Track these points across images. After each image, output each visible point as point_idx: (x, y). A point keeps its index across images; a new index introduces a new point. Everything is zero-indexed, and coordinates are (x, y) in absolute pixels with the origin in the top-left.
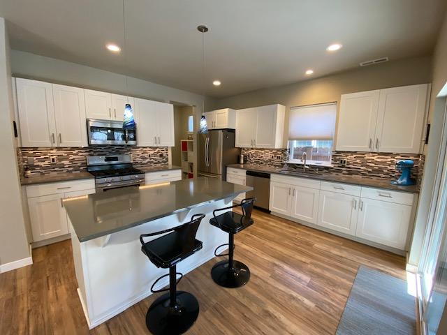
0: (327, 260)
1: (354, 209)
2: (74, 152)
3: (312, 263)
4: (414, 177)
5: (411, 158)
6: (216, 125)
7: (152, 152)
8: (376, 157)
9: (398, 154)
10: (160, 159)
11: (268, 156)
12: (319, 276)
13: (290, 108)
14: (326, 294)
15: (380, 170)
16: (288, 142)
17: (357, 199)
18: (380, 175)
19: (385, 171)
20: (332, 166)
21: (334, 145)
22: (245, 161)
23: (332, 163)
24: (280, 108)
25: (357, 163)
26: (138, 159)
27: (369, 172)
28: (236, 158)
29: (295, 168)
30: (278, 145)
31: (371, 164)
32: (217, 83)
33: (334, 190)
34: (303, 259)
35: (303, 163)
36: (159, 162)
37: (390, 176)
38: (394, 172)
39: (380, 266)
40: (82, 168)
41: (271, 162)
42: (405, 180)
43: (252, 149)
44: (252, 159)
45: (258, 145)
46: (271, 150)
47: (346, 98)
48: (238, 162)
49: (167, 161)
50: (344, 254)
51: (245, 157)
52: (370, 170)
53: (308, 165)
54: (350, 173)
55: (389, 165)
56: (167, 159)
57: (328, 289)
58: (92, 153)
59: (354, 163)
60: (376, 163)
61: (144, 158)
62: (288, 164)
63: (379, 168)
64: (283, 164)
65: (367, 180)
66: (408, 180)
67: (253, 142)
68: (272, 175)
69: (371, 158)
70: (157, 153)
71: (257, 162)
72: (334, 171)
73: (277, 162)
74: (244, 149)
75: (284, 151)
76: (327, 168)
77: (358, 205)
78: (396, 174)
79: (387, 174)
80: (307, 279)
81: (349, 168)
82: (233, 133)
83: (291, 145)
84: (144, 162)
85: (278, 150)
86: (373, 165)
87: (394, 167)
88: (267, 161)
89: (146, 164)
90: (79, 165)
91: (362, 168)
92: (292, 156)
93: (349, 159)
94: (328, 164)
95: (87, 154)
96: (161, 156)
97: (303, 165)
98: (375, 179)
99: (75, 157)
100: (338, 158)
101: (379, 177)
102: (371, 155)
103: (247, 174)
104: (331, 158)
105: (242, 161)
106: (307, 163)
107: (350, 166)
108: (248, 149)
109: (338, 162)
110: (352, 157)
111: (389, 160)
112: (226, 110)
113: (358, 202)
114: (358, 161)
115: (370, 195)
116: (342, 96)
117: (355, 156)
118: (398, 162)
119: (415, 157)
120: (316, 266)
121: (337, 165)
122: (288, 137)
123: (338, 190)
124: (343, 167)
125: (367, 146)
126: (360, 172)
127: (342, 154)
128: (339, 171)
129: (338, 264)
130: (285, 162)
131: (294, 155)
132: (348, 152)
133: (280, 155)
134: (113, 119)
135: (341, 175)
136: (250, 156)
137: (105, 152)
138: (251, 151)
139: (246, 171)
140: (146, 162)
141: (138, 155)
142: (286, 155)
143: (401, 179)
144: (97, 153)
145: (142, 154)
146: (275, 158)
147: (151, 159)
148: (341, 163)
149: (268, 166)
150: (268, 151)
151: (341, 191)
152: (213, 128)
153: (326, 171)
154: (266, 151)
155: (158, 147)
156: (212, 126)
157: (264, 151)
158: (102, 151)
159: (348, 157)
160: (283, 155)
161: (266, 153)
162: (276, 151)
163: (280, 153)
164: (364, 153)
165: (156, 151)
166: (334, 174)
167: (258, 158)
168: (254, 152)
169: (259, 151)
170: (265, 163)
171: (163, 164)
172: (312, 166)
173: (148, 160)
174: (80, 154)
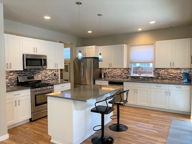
0: (158, 119)
1: (166, 95)
2: (11, 74)
3: (152, 121)
4: (190, 79)
5: (188, 70)
6: (87, 55)
7: (50, 73)
8: (173, 70)
9: (182, 69)
10: (54, 77)
12: (156, 124)
13: (129, 46)
14: (161, 129)
15: (176, 77)
16: (130, 64)
17: (167, 91)
18: (176, 79)
19: (178, 77)
20: (154, 76)
21: (154, 65)
22: (105, 76)
24: (125, 46)
25: (165, 74)
26: (43, 77)
27: (171, 78)
28: (99, 75)
29: (135, 79)
30: (125, 67)
31: (171, 74)
32: (90, 32)
34: (148, 120)
36: (54, 79)
37: (180, 79)
40: (14, 84)
41: (121, 76)
42: (186, 80)
44: (109, 75)
46: (120, 69)
47: (158, 43)
48: (101, 77)
49: (58, 78)
50: (165, 117)
51: (104, 74)
52: (171, 77)
53: (142, 77)
54: (163, 79)
55: (179, 74)
56: (58, 77)
57: (162, 127)
58: (20, 74)
59: (164, 74)
60: (174, 73)
61: (46, 77)
63: (175, 76)
64: (128, 77)
65: (170, 81)
67: (111, 65)
69: (171, 71)
70: (53, 73)
71: (112, 77)
72: (155, 79)
73: (124, 76)
74: (103, 69)
75: (128, 69)
76: (151, 78)
77: (168, 93)
78: (183, 78)
79: (179, 78)
80: (153, 126)
81: (162, 77)
82: (97, 60)
83: (131, 66)
84: (46, 79)
85: (125, 69)
86: (173, 75)
87: (181, 75)
88: (119, 76)
89: (47, 80)
90: (13, 82)
91: (168, 76)
93: (162, 72)
94: (152, 75)
95: (18, 75)
96: (55, 75)
97: (139, 77)
98: (174, 81)
99: (11, 77)
100: (156, 72)
102: (171, 70)
104: (153, 72)
105: (103, 77)
106: (141, 76)
107: (162, 76)
108: (106, 69)
109: (156, 74)
110: (163, 71)
111: (179, 72)
112: (94, 46)
113: (168, 92)
114: (166, 73)
115: (173, 88)
116: (156, 42)
117: (164, 70)
118: (182, 72)
119: (189, 70)
120: (154, 121)
121: (156, 76)
122: (129, 62)
123: (158, 88)
124: (159, 76)
125: (169, 66)
126: (167, 78)
127: (158, 70)
128: (158, 78)
129: (163, 120)
130: (129, 76)
131: (133, 72)
132: (161, 69)
133: (126, 72)
134: (35, 53)
135: (158, 81)
136: (108, 73)
137: (26, 74)
138: (108, 70)
139: (108, 81)
140: (47, 79)
141: (43, 75)
142: (129, 72)
143: (185, 80)
144: (23, 74)
145: (45, 74)
146: (123, 74)
147: (50, 77)
148: (158, 74)
149: (119, 78)
150: (119, 70)
151: (160, 88)
152: (85, 57)
153: (151, 79)
154: (117, 70)
155: (53, 70)
156: (84, 56)
157: (116, 70)
158: (25, 73)
159: (161, 71)
160: (127, 72)
161: (118, 71)
162: (123, 70)
163: (126, 70)
164: (168, 69)
165: (52, 72)
166: (155, 80)
167: (112, 74)
168: (110, 71)
169: (114, 70)
170: (117, 77)
171: (56, 80)
172: (144, 77)
173: (48, 78)
174: (14, 75)
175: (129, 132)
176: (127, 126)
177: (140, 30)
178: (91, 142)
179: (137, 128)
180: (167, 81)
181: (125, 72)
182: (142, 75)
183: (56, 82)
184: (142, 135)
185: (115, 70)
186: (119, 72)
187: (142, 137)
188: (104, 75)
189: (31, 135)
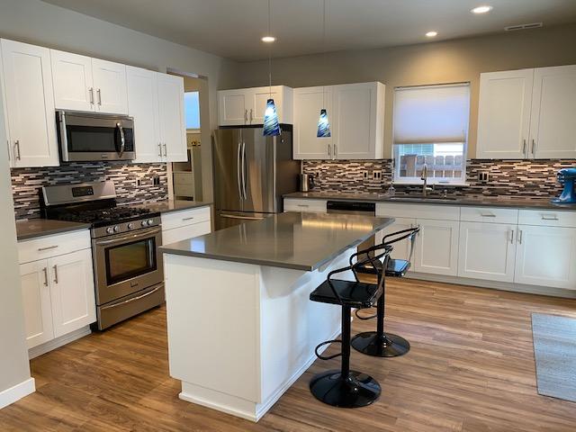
0: (489, 314)
1: (510, 242)
2: (18, 179)
3: (473, 320)
5: (573, 165)
7: (142, 175)
8: (529, 166)
9: (557, 161)
10: (154, 189)
11: (356, 173)
12: (490, 330)
13: (394, 88)
14: (507, 343)
15: (535, 186)
16: (393, 146)
17: (514, 228)
18: (535, 192)
19: (542, 186)
20: (467, 184)
22: (310, 186)
23: (468, 180)
24: (381, 90)
25: (503, 177)
26: (120, 190)
27: (521, 189)
28: (294, 181)
29: (408, 192)
30: (378, 156)
31: (523, 178)
32: (268, 39)
33: (481, 219)
34: (461, 317)
35: (422, 182)
36: (153, 196)
37: (550, 192)
38: (553, 187)
39: (554, 311)
40: (31, 212)
41: (362, 184)
42: (568, 197)
43: (323, 161)
44: (324, 182)
45: (341, 155)
46: (362, 162)
47: (487, 78)
49: (167, 193)
50: (507, 306)
51: (310, 176)
52: (522, 186)
53: (430, 186)
54: (494, 193)
55: (547, 177)
56: (166, 188)
57: (509, 339)
58: (46, 179)
59: (500, 177)
60: (529, 175)
61: (129, 188)
62: (394, 186)
63: (533, 182)
64: (385, 188)
65: (517, 200)
66: (572, 196)
67: (331, 149)
68: (379, 206)
69: (522, 168)
70: (151, 176)
71: (334, 187)
72: (470, 193)
73: (375, 182)
74: (305, 162)
75: (386, 163)
76: (459, 188)
77: (515, 236)
78: (556, 190)
79: (545, 190)
80: (481, 335)
81: (492, 185)
82: (290, 133)
83: (396, 152)
84: (130, 196)
85: (376, 162)
87: (553, 180)
88: (355, 184)
89: (133, 199)
90: (26, 205)
91: (510, 184)
92: (397, 172)
93: (492, 171)
94: (460, 181)
95: (40, 181)
96: (157, 181)
97: (421, 186)
98: (528, 198)
100: (475, 170)
101: (535, 195)
102: (522, 163)
103: (328, 207)
104: (464, 172)
105: (305, 187)
106: (427, 183)
107: (493, 183)
108: (315, 163)
109: (476, 177)
110: (495, 167)
111: (546, 169)
112: (280, 89)
113: (515, 232)
114: (504, 174)
115: (530, 220)
116: (482, 74)
117: (499, 166)
118: (559, 171)
120: (481, 321)
121: (475, 183)
122: (392, 140)
123: (487, 219)
124: (484, 184)
125: (519, 151)
126: (507, 190)
127: (481, 165)
128: (478, 191)
129: (505, 316)
130: (389, 183)
131: (401, 171)
132: (489, 161)
133: (380, 172)
134: (95, 109)
135: (480, 197)
136: (320, 176)
137: (67, 178)
138: (322, 167)
139: (326, 202)
140: (133, 196)
141: (121, 182)
142: (389, 171)
143: (564, 196)
144: (56, 180)
145: (127, 179)
146: (370, 177)
147: (141, 189)
148: (481, 178)
149: (356, 192)
150: (357, 164)
151: (491, 219)
152: (248, 123)
153: (458, 192)
154: (352, 164)
155: (151, 164)
156: (246, 119)
157: (348, 165)
158: (64, 176)
159: (491, 169)
160: (384, 170)
161: (353, 169)
162: (370, 164)
163: (378, 167)
164: (512, 162)
165: (148, 173)
166: (470, 197)
167: (336, 179)
168: (327, 168)
169: (339, 165)
170: (350, 188)
171: (160, 198)
172: (437, 187)
173: (136, 192)
174: (28, 182)
175: (418, 359)
176: (406, 338)
177: (432, 34)
178: (310, 394)
179: (436, 343)
180: (507, 198)
181: (377, 172)
182: (431, 181)
183: (160, 204)
184: (459, 366)
185: (346, 166)
186: (358, 172)
187: (460, 373)
188: (309, 181)
189: (107, 379)
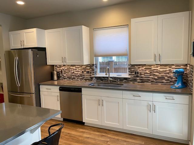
1: (149, 111)
4: (185, 81)
5: (181, 67)
6: (25, 44)
8: (159, 68)
9: (173, 65)
13: (93, 29)
15: (163, 78)
16: (94, 58)
17: (151, 103)
18: (163, 81)
19: (166, 78)
20: (130, 77)
21: (129, 59)
22: (59, 77)
23: (129, 75)
24: (85, 30)
25: (147, 73)
27: (156, 79)
29: (102, 80)
30: (86, 61)
31: (156, 74)
32: (20, 3)
33: (133, 98)
35: (108, 76)
37: (170, 82)
38: (172, 78)
41: (82, 77)
42: (180, 85)
43: (64, 65)
44: (65, 75)
45: (69, 62)
46: (81, 66)
48: (52, 79)
51: (58, 73)
52: (156, 78)
53: (112, 78)
54: (143, 81)
55: (168, 73)
59: (145, 73)
60: (159, 72)
62: (96, 78)
63: (162, 76)
64: (92, 78)
66: (182, 85)
67: (64, 59)
68: (83, 90)
69: (156, 68)
71: (69, 78)
72: (131, 81)
73: (87, 76)
74: (56, 66)
75: (91, 66)
76: (126, 79)
78: (173, 80)
79: (168, 80)
81: (142, 77)
82: (44, 52)
83: (97, 60)
85: (87, 66)
86: (158, 74)
87: (172, 75)
88: (79, 76)
91: (150, 77)
92: (98, 70)
94: (126, 75)
97: (108, 78)
98: (160, 84)
100: (133, 70)
101: (163, 82)
102: (156, 66)
103: (60, 90)
104: (128, 70)
105: (55, 78)
106: (111, 76)
107: (142, 76)
108: (60, 66)
109: (133, 73)
110: (142, 68)
111: (168, 69)
112: (34, 30)
113: (151, 106)
114: (147, 71)
115: (159, 99)
117: (144, 67)
118: (174, 71)
119: (184, 66)
121: (133, 76)
122: (94, 55)
123: (136, 98)
124: (137, 76)
125: (153, 60)
126: (149, 80)
127: (136, 67)
128: (135, 80)
130: (93, 76)
132: (140, 65)
133: (89, 70)
135: (136, 83)
136: (63, 72)
138: (63, 68)
139: (59, 87)
142: (93, 70)
143: (178, 84)
146: (85, 73)
148: (136, 74)
149: (80, 80)
150: (78, 67)
151: (138, 98)
152: (22, 47)
153: (125, 81)
154: (77, 67)
156: (21, 45)
157: (75, 67)
159: (140, 69)
160: (91, 70)
161: (78, 69)
162: (85, 67)
163: (88, 68)
164: (150, 65)
166: (131, 83)
167: (70, 74)
168: (66, 69)
169: (71, 67)
170: (76, 78)
172: (115, 78)
180: (149, 84)
181: (88, 70)
182: (113, 75)
185: (74, 68)
186: (80, 70)
188: (57, 75)
